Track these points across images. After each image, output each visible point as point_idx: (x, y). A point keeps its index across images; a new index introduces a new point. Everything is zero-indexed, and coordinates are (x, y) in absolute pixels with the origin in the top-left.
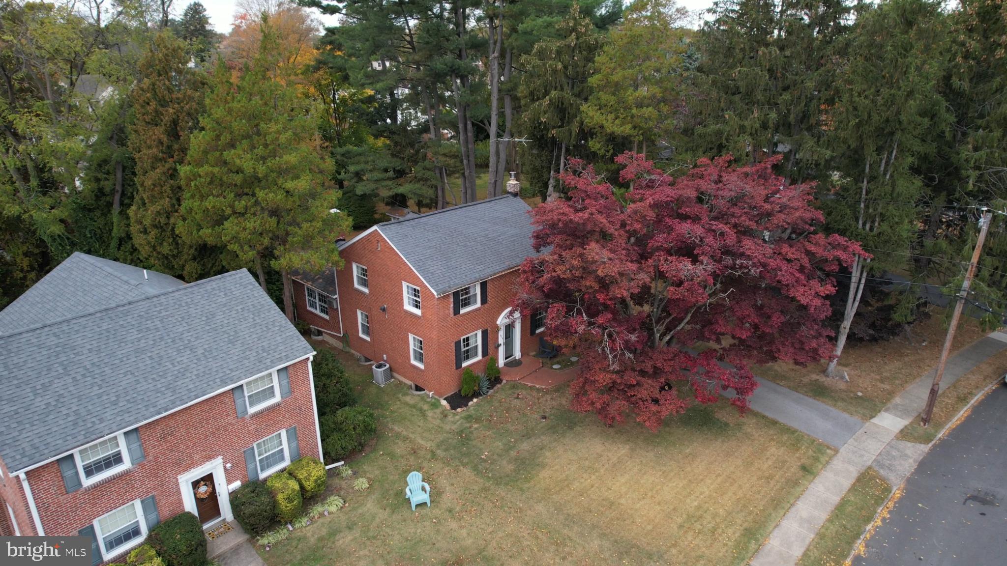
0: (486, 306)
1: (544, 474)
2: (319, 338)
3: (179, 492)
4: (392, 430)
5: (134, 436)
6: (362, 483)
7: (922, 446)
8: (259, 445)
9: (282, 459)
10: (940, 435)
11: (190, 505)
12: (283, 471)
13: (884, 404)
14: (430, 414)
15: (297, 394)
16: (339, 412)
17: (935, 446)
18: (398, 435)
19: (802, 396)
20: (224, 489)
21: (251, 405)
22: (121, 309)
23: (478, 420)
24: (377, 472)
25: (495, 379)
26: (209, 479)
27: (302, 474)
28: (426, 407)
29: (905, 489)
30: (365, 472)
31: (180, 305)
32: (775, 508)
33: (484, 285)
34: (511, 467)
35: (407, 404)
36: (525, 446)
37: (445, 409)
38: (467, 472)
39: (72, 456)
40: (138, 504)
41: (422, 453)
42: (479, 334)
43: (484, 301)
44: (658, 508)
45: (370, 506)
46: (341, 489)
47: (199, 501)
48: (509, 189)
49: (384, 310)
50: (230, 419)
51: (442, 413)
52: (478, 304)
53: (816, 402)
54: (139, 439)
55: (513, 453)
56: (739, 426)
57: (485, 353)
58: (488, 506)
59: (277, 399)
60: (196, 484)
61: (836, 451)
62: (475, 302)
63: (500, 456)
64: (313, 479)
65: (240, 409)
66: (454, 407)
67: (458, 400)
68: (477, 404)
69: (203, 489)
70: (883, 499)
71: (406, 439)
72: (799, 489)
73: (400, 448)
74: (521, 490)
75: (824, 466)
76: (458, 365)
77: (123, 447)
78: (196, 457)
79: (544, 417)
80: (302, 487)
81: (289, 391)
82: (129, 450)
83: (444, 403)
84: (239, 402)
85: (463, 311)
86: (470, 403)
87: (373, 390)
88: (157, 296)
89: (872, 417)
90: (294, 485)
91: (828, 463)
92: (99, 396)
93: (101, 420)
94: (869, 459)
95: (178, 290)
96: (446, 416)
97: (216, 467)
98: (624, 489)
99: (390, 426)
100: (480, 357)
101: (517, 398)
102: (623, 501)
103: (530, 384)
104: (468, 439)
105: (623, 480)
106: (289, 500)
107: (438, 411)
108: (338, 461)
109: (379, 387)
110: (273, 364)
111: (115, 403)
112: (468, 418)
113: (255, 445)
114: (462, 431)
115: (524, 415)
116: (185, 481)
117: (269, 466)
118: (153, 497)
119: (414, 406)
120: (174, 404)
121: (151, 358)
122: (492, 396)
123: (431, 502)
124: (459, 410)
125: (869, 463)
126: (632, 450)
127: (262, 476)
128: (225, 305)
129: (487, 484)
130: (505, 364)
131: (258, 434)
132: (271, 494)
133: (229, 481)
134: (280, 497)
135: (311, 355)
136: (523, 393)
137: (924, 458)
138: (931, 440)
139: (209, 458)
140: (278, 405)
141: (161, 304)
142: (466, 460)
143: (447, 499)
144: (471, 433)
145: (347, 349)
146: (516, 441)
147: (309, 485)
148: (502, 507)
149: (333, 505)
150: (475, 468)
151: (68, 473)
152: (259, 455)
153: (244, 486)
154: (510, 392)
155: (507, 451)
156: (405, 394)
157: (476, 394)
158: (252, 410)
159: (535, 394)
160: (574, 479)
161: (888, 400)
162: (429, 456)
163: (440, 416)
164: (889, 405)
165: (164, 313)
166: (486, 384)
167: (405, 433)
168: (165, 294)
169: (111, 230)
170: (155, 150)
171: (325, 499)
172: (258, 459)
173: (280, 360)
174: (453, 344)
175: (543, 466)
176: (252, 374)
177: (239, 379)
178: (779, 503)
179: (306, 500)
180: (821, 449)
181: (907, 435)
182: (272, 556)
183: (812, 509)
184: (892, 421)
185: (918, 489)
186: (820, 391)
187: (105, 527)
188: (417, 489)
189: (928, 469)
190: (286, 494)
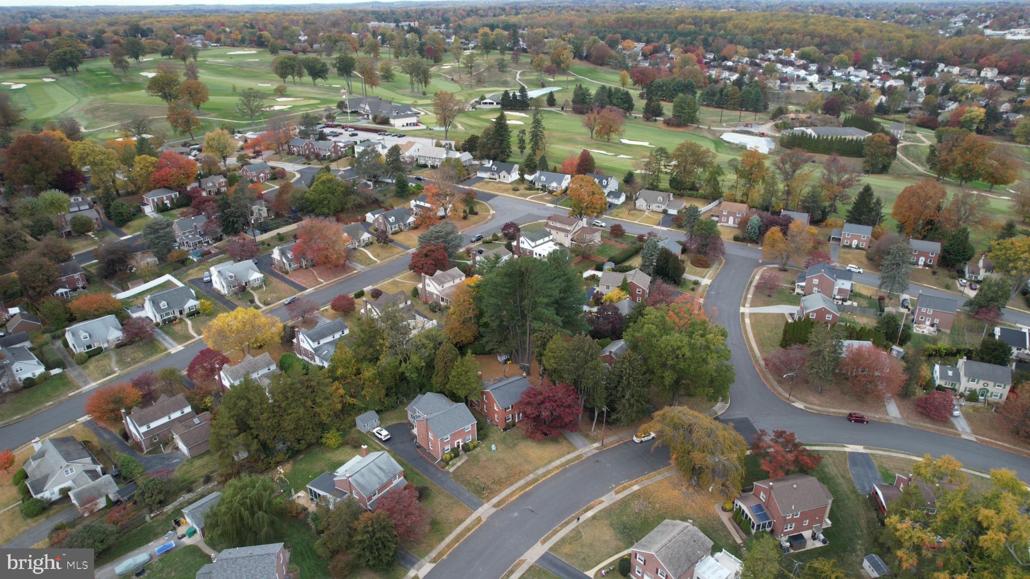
0: (512, 410)
1: (518, 448)
3: (455, 444)
4: (491, 435)
6: (484, 445)
7: (597, 451)
9: (470, 439)
10: (604, 449)
11: (456, 446)
12: (470, 442)
14: (498, 432)
15: (473, 429)
16: (481, 431)
19: (581, 436)
20: (461, 444)
23: (508, 435)
24: (486, 443)
25: (514, 425)
26: (459, 442)
27: (474, 442)
28: (498, 430)
29: (585, 458)
30: (484, 443)
33: (513, 406)
34: (512, 445)
35: (494, 429)
36: (516, 441)
37: (502, 431)
38: (504, 445)
40: (450, 445)
41: (496, 440)
42: (511, 415)
44: (535, 455)
45: (486, 449)
46: (480, 446)
47: (458, 445)
50: (463, 433)
53: (583, 438)
54: (449, 436)
55: (513, 443)
58: (506, 452)
60: (457, 443)
61: (578, 450)
62: (509, 409)
63: (510, 443)
65: (464, 431)
67: (505, 430)
68: (509, 431)
70: (579, 459)
71: (493, 437)
72: (564, 456)
73: (492, 439)
74: (513, 450)
75: (573, 452)
76: (506, 422)
77: (447, 437)
78: (457, 439)
79: (522, 435)
84: (464, 429)
85: (506, 411)
86: (507, 431)
87: (489, 424)
89: (593, 443)
92: (446, 428)
93: (447, 433)
97: (460, 440)
100: (511, 420)
101: (518, 430)
102: (530, 454)
103: (522, 427)
106: (471, 447)
107: (500, 431)
108: (480, 441)
110: (470, 424)
111: (448, 429)
112: (506, 434)
114: (504, 437)
115: (518, 434)
117: (468, 440)
118: (452, 444)
119: (496, 430)
120: (454, 431)
121: (451, 422)
122: (512, 429)
123: (496, 450)
124: (505, 432)
125: (582, 453)
127: (467, 442)
129: (507, 448)
130: (518, 421)
131: (466, 436)
132: (469, 446)
135: (476, 422)
136: (520, 429)
137: (596, 453)
138: (600, 450)
140: (470, 430)
142: (504, 443)
143: (499, 450)
144: (506, 437)
145: (481, 412)
146: (514, 440)
147: (475, 444)
148: (509, 452)
149: (479, 449)
151: (443, 440)
153: (464, 444)
154: (517, 428)
156: (494, 427)
157: (509, 429)
158: (466, 431)
159: (522, 429)
160: (523, 449)
163: (501, 433)
164: (599, 441)
166: (512, 427)
171: (478, 447)
172: (466, 439)
174: (504, 418)
175: (518, 446)
176: (467, 425)
177: (464, 426)
178: (558, 458)
179: (475, 447)
180: (575, 449)
181: (597, 448)
182: (469, 456)
183: (563, 460)
184: (597, 445)
185: (588, 459)
186: (587, 436)
187: (446, 448)
188: (493, 447)
189: (594, 455)
190: (471, 445)
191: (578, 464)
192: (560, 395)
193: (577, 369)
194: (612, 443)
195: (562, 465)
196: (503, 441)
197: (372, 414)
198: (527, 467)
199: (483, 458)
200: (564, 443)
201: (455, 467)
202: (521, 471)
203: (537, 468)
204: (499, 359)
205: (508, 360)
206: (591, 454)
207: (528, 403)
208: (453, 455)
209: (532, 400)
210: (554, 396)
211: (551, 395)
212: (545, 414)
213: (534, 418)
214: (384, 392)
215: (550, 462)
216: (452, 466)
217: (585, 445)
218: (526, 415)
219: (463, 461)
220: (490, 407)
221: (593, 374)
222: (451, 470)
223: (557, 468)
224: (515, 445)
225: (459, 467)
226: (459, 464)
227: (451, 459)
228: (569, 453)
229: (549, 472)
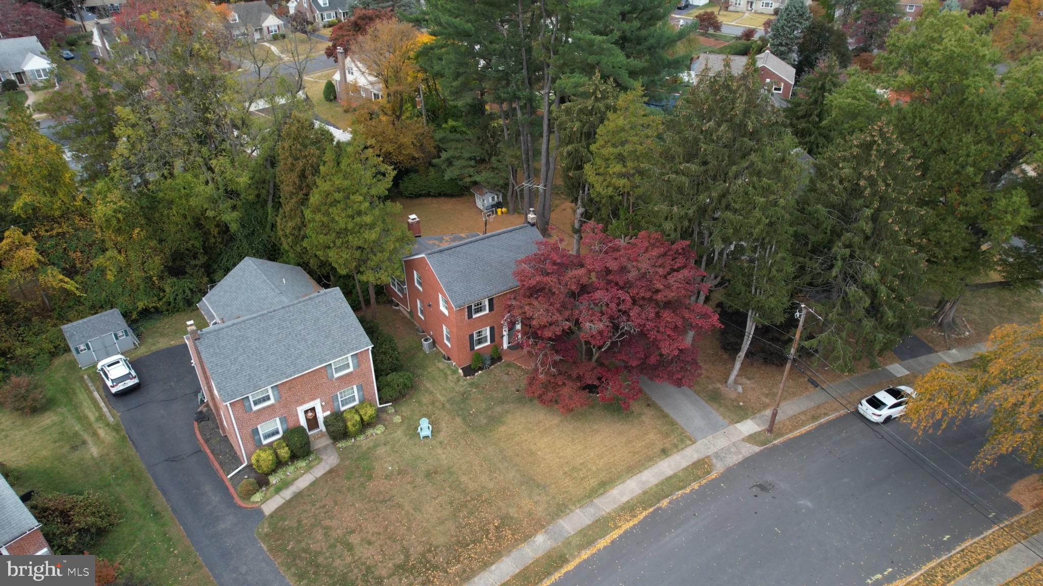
0: (493, 312)
1: (502, 429)
2: (397, 308)
3: (297, 415)
4: (425, 385)
5: (275, 388)
6: (398, 419)
7: (757, 447)
8: (341, 393)
9: (355, 400)
10: (776, 442)
11: (303, 422)
12: (353, 407)
13: (754, 413)
14: (450, 377)
15: (363, 366)
16: (389, 376)
17: (766, 449)
18: (427, 390)
19: (699, 398)
20: (321, 415)
21: (336, 372)
22: (270, 314)
23: (477, 387)
24: (409, 413)
25: (496, 358)
26: (313, 409)
27: (362, 412)
28: (449, 373)
29: (721, 474)
30: (402, 412)
31: (301, 313)
32: (627, 473)
33: (491, 301)
34: (485, 421)
35: (438, 368)
36: (498, 409)
37: (460, 376)
38: (458, 420)
39: (248, 397)
40: (278, 419)
41: (437, 404)
42: (488, 329)
43: (491, 309)
44: (558, 460)
45: (399, 433)
46: (386, 420)
47: (308, 420)
48: (529, 220)
49: (430, 306)
50: (324, 380)
51: (457, 378)
52: (487, 311)
53: (706, 405)
54: (278, 389)
55: (489, 413)
56: (640, 414)
57: (492, 340)
58: (463, 443)
59: (351, 369)
60: (306, 412)
61: (694, 442)
62: (485, 310)
63: (481, 412)
64: (368, 415)
65: (329, 376)
66: (465, 375)
67: (469, 371)
68: (481, 375)
69: (310, 414)
70: (700, 478)
71: (431, 393)
72: (650, 463)
73: (425, 399)
74: (485, 436)
75: (679, 451)
76: (472, 348)
77: (270, 393)
78: (306, 399)
79: (518, 391)
80: (362, 419)
81: (358, 365)
82: (274, 395)
83: (460, 371)
84: (329, 371)
85: (475, 316)
86: (476, 374)
87: (421, 355)
88: (288, 306)
89: (738, 422)
90: (357, 418)
91: (682, 449)
92: (260, 366)
93: (261, 380)
94: (710, 452)
95: (300, 302)
96: (459, 381)
97: (317, 404)
98: (543, 446)
99: (425, 382)
100: (488, 343)
101: (507, 374)
102: (539, 453)
103: (519, 365)
104: (467, 399)
105: (546, 440)
106: (354, 425)
107: (455, 377)
108: (388, 402)
109: (425, 353)
110: (349, 352)
111: (267, 371)
112: (472, 384)
113: (338, 393)
114: (465, 393)
115: (507, 387)
116: (301, 410)
117: (347, 404)
118: (285, 417)
119: (442, 371)
120: (295, 373)
121: (284, 345)
122: (491, 370)
123: (432, 436)
124: (468, 377)
125: (709, 454)
126: (561, 421)
127: (342, 409)
128: (325, 313)
129: (467, 430)
130: (508, 347)
131: (339, 388)
132: (344, 421)
133: (324, 411)
134: (349, 424)
135: (370, 347)
136: (512, 370)
137: (752, 456)
138: (765, 445)
139: (313, 399)
140: (351, 373)
141: (290, 312)
142: (460, 413)
143: (442, 436)
144: (470, 395)
145: (412, 320)
146: (494, 405)
147: (366, 418)
148: (470, 445)
149: (379, 430)
150: (464, 419)
151: (247, 404)
152: (341, 398)
153: (332, 415)
154: (503, 369)
155: (486, 410)
156: (439, 361)
157: (480, 369)
158: (336, 375)
159: (519, 372)
160: (518, 435)
161: (759, 411)
162: (440, 407)
163: (456, 380)
164: (758, 415)
165: (292, 318)
166: (488, 362)
167: (431, 389)
168: (293, 305)
169: (267, 217)
170: (291, 188)
171: (375, 426)
172: (340, 400)
173: (353, 350)
174: (468, 337)
175: (503, 423)
176: (337, 357)
177: (329, 361)
178: (633, 470)
179: (365, 425)
180: (684, 440)
181: (752, 439)
182: (343, 454)
183: (651, 477)
184: (748, 427)
185: (730, 474)
186: (715, 398)
187: (263, 429)
188: (425, 428)
189: (748, 462)
190: (352, 421)
191: (701, 494)
192: (644, 265)
193: (699, 185)
194: (796, 422)
195: (648, 498)
196: (460, 405)
197: (113, 317)
198: (526, 504)
199: (387, 464)
200: (648, 418)
201: (287, 494)
202: (506, 520)
203: (560, 510)
204: (479, 204)
205: (498, 205)
206: (734, 459)
207: (534, 292)
208: (284, 452)
209: (551, 280)
210: (623, 270)
211: (613, 265)
212: (592, 326)
213: (557, 339)
214: (156, 263)
215: (604, 485)
216: (278, 490)
217: (714, 428)
218: (532, 333)
219: (320, 471)
220: (431, 306)
221: (766, 191)
222: (269, 508)
223: (629, 508)
224: (495, 421)
225: (298, 496)
226: (303, 482)
227: (279, 464)
228: (665, 453)
229: (602, 526)
